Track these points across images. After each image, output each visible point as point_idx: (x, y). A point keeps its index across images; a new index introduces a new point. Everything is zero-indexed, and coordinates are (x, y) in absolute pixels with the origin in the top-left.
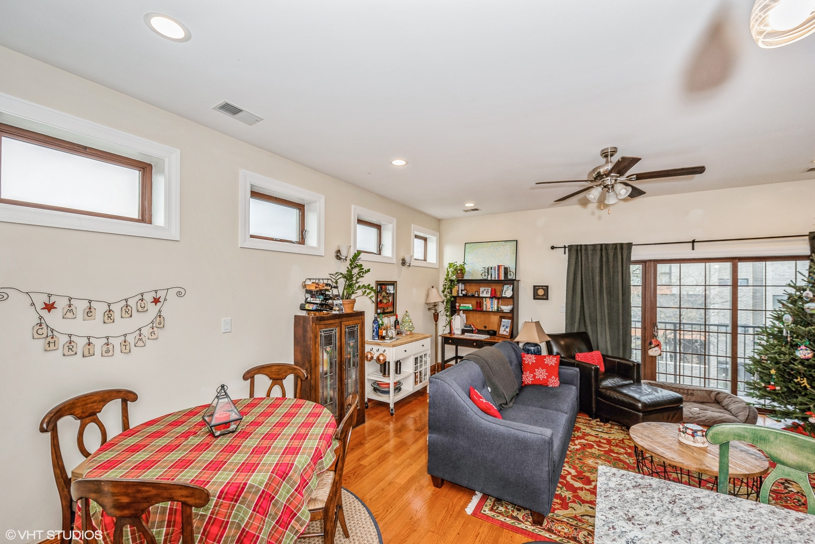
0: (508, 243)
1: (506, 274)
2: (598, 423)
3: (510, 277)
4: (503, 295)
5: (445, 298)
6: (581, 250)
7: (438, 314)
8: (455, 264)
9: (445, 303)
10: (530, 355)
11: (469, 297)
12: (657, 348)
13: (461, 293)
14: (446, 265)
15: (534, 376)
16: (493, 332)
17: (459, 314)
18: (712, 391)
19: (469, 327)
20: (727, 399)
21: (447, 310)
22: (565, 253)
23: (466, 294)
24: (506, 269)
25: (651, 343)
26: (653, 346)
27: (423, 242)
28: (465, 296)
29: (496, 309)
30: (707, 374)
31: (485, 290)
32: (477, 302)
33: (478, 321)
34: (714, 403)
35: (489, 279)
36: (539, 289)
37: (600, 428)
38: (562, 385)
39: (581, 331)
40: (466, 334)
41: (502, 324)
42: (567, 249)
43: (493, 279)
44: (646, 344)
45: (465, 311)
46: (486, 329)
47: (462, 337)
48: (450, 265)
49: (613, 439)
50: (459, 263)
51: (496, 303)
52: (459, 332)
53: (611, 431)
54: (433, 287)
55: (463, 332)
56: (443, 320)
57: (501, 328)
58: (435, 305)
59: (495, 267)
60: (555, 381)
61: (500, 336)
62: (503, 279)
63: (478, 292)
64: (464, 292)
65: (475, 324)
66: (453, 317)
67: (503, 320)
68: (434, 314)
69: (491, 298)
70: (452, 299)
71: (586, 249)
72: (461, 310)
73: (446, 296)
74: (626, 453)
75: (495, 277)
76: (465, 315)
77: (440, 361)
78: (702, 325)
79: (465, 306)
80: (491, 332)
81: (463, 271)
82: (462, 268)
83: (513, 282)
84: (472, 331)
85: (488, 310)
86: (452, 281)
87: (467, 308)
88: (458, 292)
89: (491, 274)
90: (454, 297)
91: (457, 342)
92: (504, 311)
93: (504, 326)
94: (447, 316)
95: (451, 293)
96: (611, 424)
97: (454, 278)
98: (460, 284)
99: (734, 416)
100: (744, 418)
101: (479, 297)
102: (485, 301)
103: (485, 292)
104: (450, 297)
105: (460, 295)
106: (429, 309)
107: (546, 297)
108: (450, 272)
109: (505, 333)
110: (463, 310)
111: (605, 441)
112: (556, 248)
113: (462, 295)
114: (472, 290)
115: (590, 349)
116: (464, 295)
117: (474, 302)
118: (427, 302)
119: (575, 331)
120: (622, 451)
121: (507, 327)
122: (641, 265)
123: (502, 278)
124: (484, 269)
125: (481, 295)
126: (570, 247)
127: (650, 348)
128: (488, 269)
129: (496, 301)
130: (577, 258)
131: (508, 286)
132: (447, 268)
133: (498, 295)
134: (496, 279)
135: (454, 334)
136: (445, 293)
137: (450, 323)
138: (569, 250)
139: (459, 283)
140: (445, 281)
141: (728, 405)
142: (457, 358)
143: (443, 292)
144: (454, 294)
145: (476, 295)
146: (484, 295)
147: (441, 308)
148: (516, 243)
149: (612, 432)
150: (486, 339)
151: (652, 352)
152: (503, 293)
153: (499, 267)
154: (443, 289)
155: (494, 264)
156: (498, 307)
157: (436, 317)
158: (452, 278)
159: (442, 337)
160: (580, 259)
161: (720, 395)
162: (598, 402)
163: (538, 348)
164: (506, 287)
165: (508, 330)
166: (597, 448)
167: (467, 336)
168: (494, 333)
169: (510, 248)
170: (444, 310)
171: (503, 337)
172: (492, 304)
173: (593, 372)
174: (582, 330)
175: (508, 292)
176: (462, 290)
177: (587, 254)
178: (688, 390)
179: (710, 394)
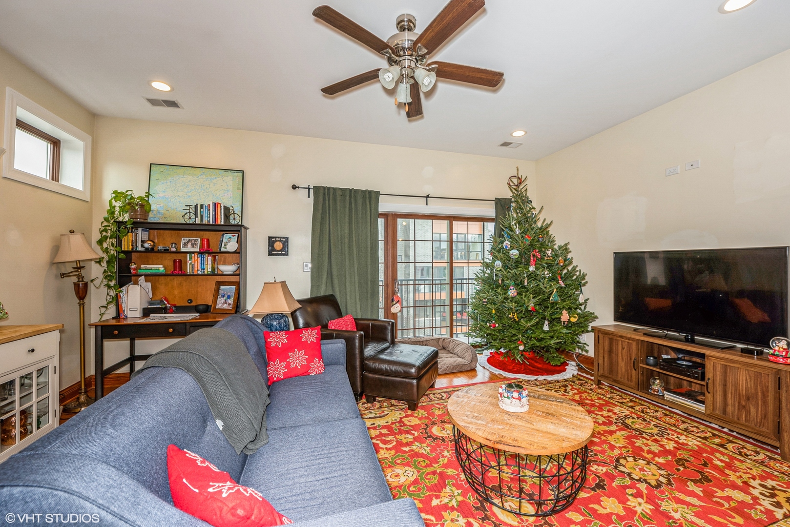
0: (230, 173)
1: (227, 216)
2: (366, 405)
3: (233, 222)
4: (223, 249)
5: (104, 255)
6: (329, 194)
7: (86, 285)
8: (129, 193)
9: (104, 264)
10: (277, 333)
11: (159, 252)
12: (398, 305)
13: (142, 246)
14: (107, 195)
15: (288, 366)
16: (204, 307)
17: (136, 283)
18: (439, 339)
19: (158, 304)
20: (451, 344)
21: (108, 277)
22: (309, 197)
23: (152, 249)
24: (226, 209)
25: (393, 300)
26: (394, 302)
27: (50, 146)
28: (151, 250)
29: (210, 270)
30: (434, 324)
31: (189, 241)
32: (175, 261)
33: (176, 292)
34: (442, 349)
35: (198, 221)
36: (276, 241)
37: (371, 413)
38: (328, 368)
39: (327, 294)
40: (151, 315)
41: (221, 292)
42: (312, 191)
43: (205, 221)
44: (389, 301)
45: (149, 277)
46: (191, 304)
47: (143, 321)
48: (117, 195)
49: (392, 423)
50: (138, 192)
51: (210, 262)
52: (138, 314)
53: (383, 412)
54: (72, 232)
55: (146, 312)
56: (98, 297)
57: (219, 299)
58: (79, 267)
59: (209, 205)
60: (319, 365)
61: (218, 311)
62: (222, 223)
63: (177, 244)
64: (146, 245)
65: (170, 298)
66: (124, 288)
67: (222, 287)
68: (76, 285)
69: (201, 253)
70: (122, 256)
71: (334, 194)
72: (141, 275)
73: (106, 251)
74: (416, 439)
75: (208, 219)
76: (149, 284)
77: (91, 371)
78: (431, 280)
79: (151, 269)
80: (201, 307)
81: (146, 208)
82: (144, 203)
83: (238, 230)
84: (164, 310)
85: (195, 273)
86: (120, 224)
87: (153, 271)
88: (135, 243)
89: (202, 216)
90: (127, 253)
91: (133, 332)
92: (225, 273)
93: (223, 296)
94: (109, 287)
95: (120, 243)
96: (379, 402)
97: (126, 217)
98: (140, 230)
99: (461, 358)
100: (469, 358)
101: (178, 252)
102: (191, 259)
103: (189, 245)
104: (118, 253)
105: (140, 249)
106: (63, 275)
107: (284, 252)
108: (117, 209)
109: (225, 306)
110: (146, 275)
111: (385, 431)
112: (298, 187)
113: (143, 249)
114: (165, 241)
115: (340, 315)
116: (147, 249)
117: (169, 260)
118: (56, 261)
119: (322, 295)
120: (410, 438)
121: (229, 297)
122: (383, 219)
123: (221, 221)
124: (188, 208)
125: (183, 249)
126: (317, 189)
127: (392, 306)
128: (196, 207)
129: (209, 259)
130: (324, 204)
131: (230, 235)
132: (110, 202)
133: (214, 248)
134: (211, 223)
135: (126, 318)
136: (105, 245)
137: (117, 300)
138: (315, 193)
139: (137, 228)
140: (105, 224)
141: (453, 349)
142: (132, 359)
143: (100, 242)
144: (126, 246)
145: (174, 250)
146: (189, 248)
147: (96, 272)
148: (242, 174)
149: (386, 413)
150: (192, 319)
151: (395, 309)
152: (223, 246)
153: (216, 205)
154: (99, 237)
155: (208, 201)
156: (213, 269)
157: (82, 291)
158: (121, 219)
159: (96, 326)
160: (327, 205)
161: (446, 341)
162: (363, 377)
163: (285, 321)
164: (226, 237)
165: (231, 301)
166: (384, 446)
167: (155, 318)
168: (205, 309)
169: (231, 181)
170: (101, 276)
171: (224, 312)
172: (202, 263)
173: (357, 341)
174: (329, 293)
175: (230, 244)
176: (143, 242)
177: (335, 200)
178: (423, 341)
179: (439, 341)
